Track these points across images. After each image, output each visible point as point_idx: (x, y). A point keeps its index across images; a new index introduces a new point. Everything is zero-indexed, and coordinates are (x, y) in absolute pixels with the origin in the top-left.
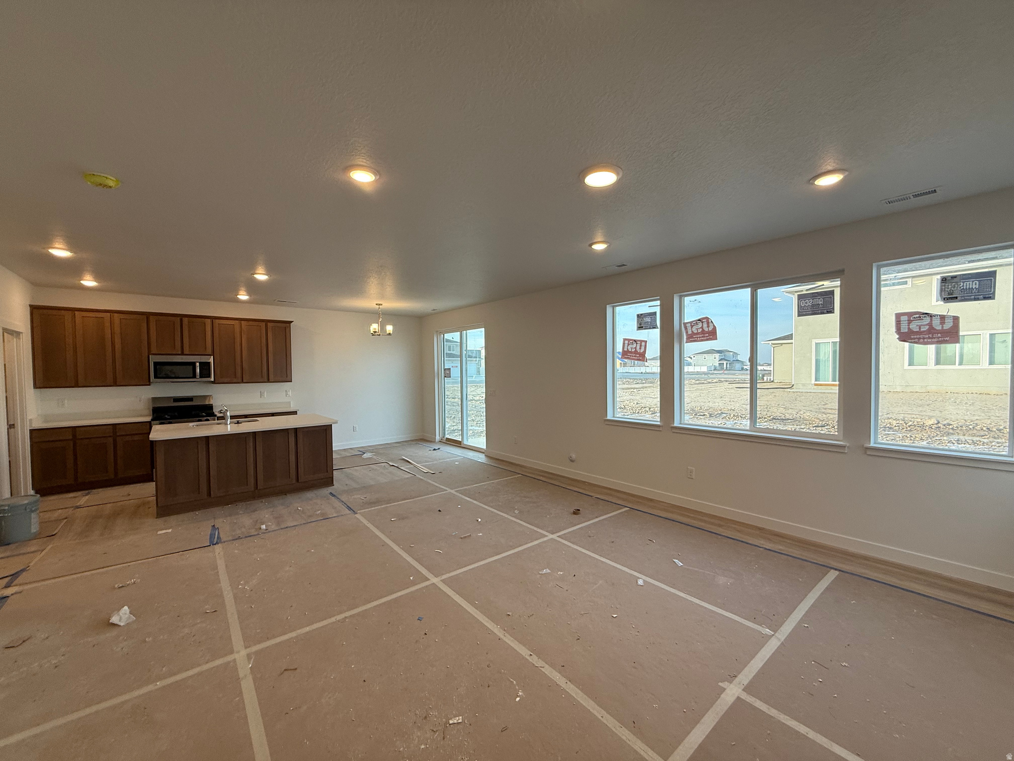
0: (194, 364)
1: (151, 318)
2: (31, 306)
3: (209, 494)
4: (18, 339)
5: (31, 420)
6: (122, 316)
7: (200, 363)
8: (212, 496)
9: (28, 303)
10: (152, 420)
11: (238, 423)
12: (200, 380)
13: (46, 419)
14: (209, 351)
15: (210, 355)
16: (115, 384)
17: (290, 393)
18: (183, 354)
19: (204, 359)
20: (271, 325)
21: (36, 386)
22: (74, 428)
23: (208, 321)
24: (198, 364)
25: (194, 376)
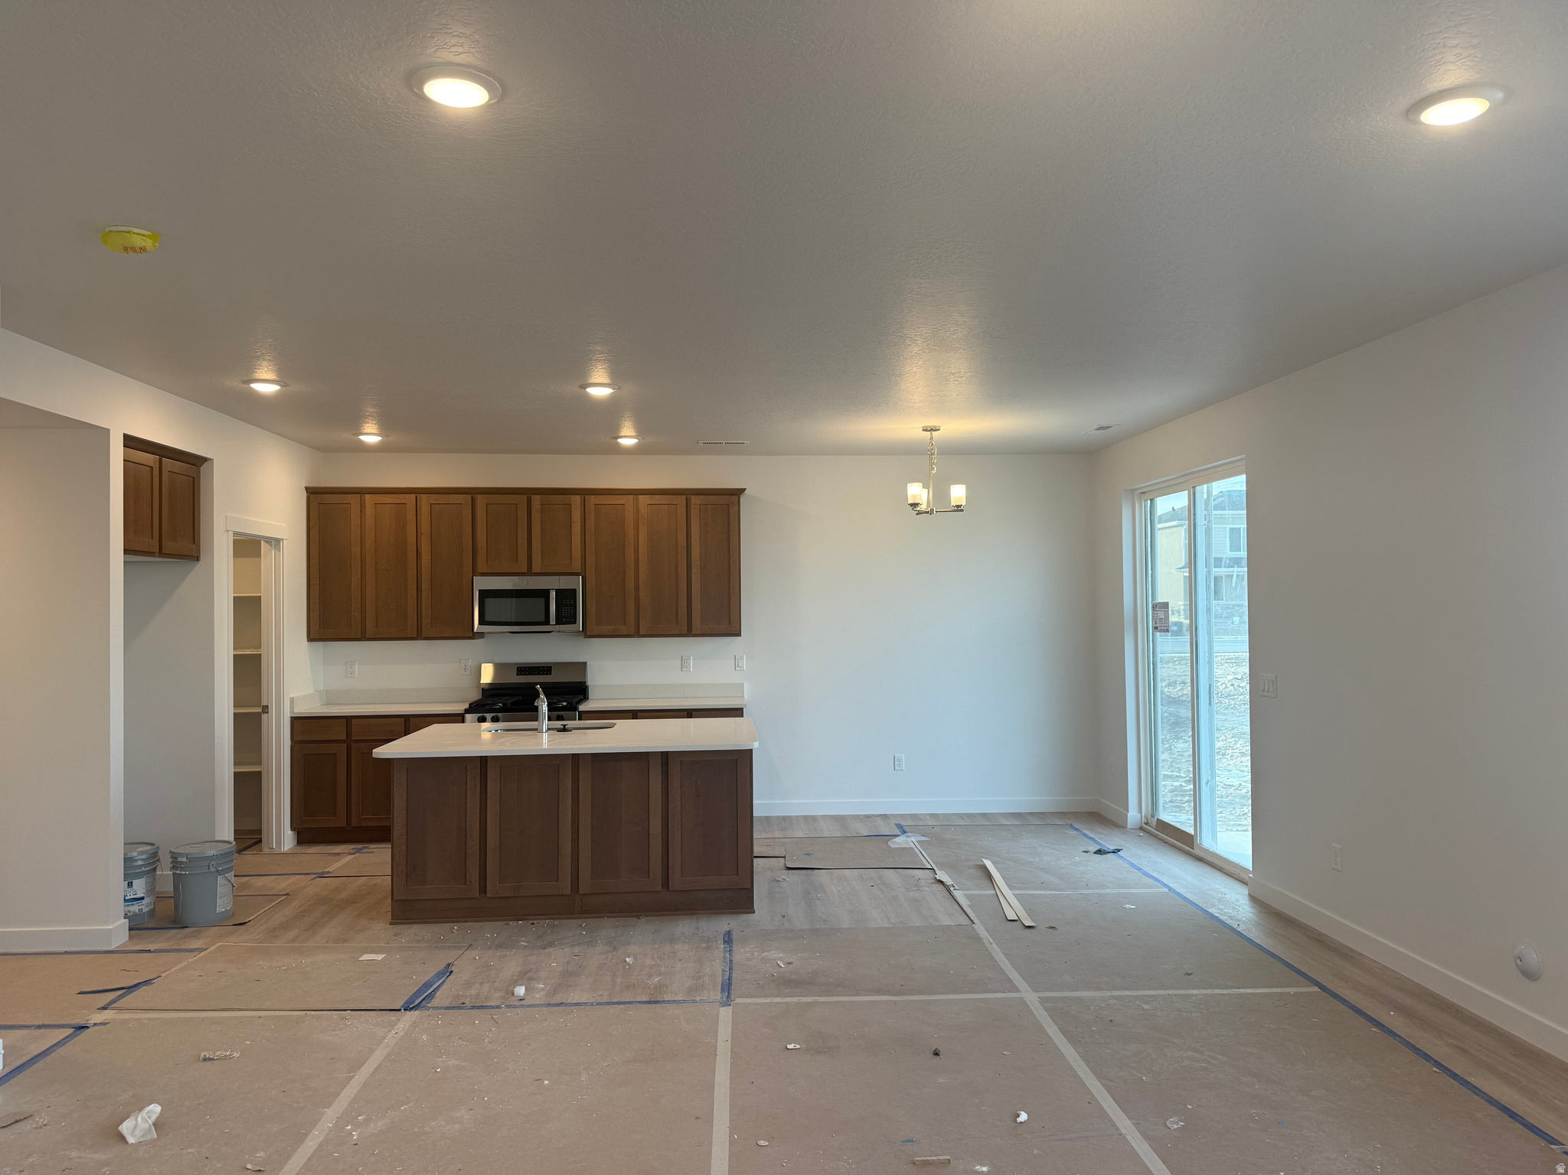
0: (544, 594)
1: (479, 498)
2: (307, 489)
3: (483, 889)
4: (277, 552)
5: (292, 700)
6: (434, 499)
7: (557, 591)
8: (489, 895)
9: (304, 485)
10: (467, 711)
11: (564, 729)
12: (558, 627)
13: (329, 697)
14: (577, 566)
15: (578, 574)
16: (418, 635)
17: (744, 664)
18: (530, 572)
19: (565, 583)
20: (698, 502)
21: (311, 638)
22: (348, 720)
23: (576, 500)
24: (553, 594)
25: (547, 622)
